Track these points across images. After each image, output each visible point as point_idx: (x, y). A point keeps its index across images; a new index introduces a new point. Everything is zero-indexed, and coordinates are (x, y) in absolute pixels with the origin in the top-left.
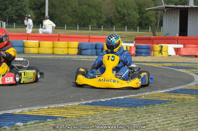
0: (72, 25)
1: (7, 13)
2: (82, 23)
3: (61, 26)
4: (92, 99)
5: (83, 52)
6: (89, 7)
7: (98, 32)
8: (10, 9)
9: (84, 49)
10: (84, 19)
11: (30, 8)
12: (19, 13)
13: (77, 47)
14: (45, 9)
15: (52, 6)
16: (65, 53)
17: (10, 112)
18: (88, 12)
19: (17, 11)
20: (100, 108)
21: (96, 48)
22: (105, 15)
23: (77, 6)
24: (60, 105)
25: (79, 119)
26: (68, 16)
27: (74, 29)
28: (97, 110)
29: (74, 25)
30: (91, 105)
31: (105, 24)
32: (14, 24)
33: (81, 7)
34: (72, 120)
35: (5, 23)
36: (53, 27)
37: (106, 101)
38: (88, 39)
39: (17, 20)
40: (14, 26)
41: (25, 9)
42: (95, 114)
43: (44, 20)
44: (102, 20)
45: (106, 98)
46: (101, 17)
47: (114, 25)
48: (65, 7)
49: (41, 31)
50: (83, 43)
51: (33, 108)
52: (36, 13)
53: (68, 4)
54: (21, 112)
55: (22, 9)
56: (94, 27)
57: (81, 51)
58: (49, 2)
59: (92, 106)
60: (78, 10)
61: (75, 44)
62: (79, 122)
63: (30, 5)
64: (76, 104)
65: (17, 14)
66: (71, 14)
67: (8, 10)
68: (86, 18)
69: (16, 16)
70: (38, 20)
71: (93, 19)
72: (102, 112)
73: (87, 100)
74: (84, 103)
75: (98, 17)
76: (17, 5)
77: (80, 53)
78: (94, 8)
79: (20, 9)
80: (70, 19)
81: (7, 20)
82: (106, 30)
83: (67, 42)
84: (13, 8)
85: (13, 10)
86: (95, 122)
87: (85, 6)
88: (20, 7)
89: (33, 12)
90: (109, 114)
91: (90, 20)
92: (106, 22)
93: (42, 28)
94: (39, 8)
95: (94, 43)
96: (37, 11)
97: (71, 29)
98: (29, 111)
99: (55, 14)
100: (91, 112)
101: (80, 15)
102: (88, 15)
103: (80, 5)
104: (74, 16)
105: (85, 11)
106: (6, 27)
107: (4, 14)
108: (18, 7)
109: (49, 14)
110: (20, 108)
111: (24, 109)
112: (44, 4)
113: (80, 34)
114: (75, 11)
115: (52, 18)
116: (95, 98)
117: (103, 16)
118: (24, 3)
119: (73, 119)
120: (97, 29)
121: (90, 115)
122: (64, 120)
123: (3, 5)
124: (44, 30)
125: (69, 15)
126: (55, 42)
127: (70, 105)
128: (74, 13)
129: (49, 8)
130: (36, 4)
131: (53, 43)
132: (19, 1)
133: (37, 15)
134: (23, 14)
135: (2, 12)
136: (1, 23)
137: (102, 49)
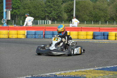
0: (89, 21)
1: (52, 15)
2: (95, 20)
3: (83, 22)
4: (101, 66)
5: (96, 37)
6: (100, 10)
7: (105, 25)
8: (53, 13)
9: (97, 36)
10: (96, 17)
11: (65, 12)
12: (59, 15)
13: (92, 34)
14: (73, 12)
15: (77, 10)
16: (85, 38)
18: (99, 13)
19: (57, 14)
20: (107, 72)
21: (104, 35)
22: (109, 15)
23: (92, 10)
24: (82, 70)
26: (86, 16)
27: (90, 24)
29: (91, 22)
30: (101, 70)
33: (95, 10)
35: (50, 21)
36: (78, 23)
37: (111, 68)
38: (99, 30)
39: (57, 19)
40: (56, 23)
41: (62, 13)
42: (103, 75)
43: (73, 18)
44: (108, 18)
45: (110, 65)
46: (106, 16)
47: (115, 20)
48: (85, 11)
49: (71, 25)
50: (95, 32)
51: (66, 71)
52: (68, 15)
53: (87, 9)
54: (60, 74)
55: (60, 13)
56: (103, 22)
57: (94, 37)
58: (76, 8)
60: (93, 13)
61: (91, 33)
63: (65, 10)
64: (92, 69)
65: (57, 16)
66: (89, 15)
67: (52, 14)
70: (69, 19)
71: (102, 17)
72: (108, 75)
73: (99, 67)
74: (97, 68)
75: (105, 16)
76: (57, 10)
77: (94, 38)
78: (102, 11)
79: (59, 13)
80: (88, 18)
81: (52, 19)
82: (110, 24)
83: (86, 32)
84: (55, 12)
85: (55, 13)
87: (97, 10)
88: (59, 11)
89: (66, 14)
90: (112, 76)
91: (100, 18)
92: (110, 19)
93: (71, 23)
94: (70, 12)
95: (103, 32)
96: (69, 14)
97: (89, 24)
98: (64, 73)
99: (79, 15)
100: (101, 75)
101: (94, 15)
102: (99, 15)
104: (90, 16)
105: (97, 13)
106: (51, 23)
108: (58, 11)
109: (76, 15)
110: (59, 71)
111: (61, 72)
112: (73, 9)
113: (94, 27)
114: (91, 13)
115: (77, 17)
116: (104, 66)
117: (108, 15)
118: (61, 9)
120: (105, 23)
121: (101, 76)
123: (49, 10)
124: (73, 25)
126: (79, 32)
127: (88, 70)
128: (90, 14)
129: (76, 11)
130: (68, 10)
131: (78, 32)
132: (58, 8)
133: (68, 16)
134: (61, 15)
135: (49, 15)
136: (49, 21)
137: (108, 36)
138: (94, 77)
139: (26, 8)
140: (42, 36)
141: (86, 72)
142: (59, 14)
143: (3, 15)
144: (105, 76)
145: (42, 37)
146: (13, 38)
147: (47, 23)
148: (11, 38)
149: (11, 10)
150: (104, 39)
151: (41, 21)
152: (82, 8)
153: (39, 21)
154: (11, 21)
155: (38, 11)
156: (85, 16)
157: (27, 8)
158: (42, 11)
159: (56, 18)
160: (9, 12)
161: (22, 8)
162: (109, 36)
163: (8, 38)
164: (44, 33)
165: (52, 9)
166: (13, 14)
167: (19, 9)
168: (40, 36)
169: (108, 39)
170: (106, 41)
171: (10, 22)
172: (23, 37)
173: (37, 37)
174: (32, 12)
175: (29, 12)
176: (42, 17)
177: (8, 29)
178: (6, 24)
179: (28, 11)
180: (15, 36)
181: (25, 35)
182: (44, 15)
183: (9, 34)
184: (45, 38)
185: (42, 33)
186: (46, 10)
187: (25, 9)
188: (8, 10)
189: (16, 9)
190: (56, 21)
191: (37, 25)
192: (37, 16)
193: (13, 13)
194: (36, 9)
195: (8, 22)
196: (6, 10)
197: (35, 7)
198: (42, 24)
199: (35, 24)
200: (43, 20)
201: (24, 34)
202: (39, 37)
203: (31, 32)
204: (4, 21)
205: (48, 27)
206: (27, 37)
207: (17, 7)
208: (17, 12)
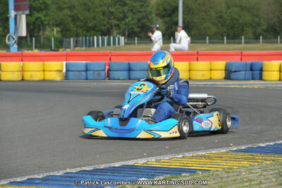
0: (216, 38)
1: (126, 24)
2: (232, 34)
3: (201, 39)
4: (245, 144)
5: (233, 75)
6: (242, 9)
7: (254, 46)
8: (130, 18)
9: (235, 71)
10: (234, 27)
11: (157, 15)
12: (143, 24)
13: (224, 68)
14: (178, 16)
15: (187, 10)
16: (207, 77)
17: (131, 163)
18: (240, 17)
19: (139, 20)
20: (258, 156)
21: (251, 70)
22: (265, 21)
23: (224, 10)
24: (200, 153)
25: (228, 172)
26: (210, 25)
27: (220, 43)
28: (254, 160)
29: (220, 37)
30: (245, 152)
31: (265, 34)
32: (136, 38)
33: (230, 10)
34: (217, 175)
35: (123, 38)
37: (267, 147)
38: (240, 57)
39: (140, 32)
40: (136, 41)
41: (150, 17)
42: (250, 165)
44: (261, 28)
45: (267, 141)
46: (258, 24)
47: (279, 34)
48: (206, 12)
50: (231, 62)
51: (162, 157)
52: (166, 22)
53: (211, 8)
54: (146, 163)
55: (146, 17)
56: (249, 39)
57: (229, 75)
58: (183, 7)
59: (246, 154)
60: (225, 16)
61: (221, 64)
62: (228, 177)
63: (158, 12)
64: (223, 150)
65: (140, 25)
66: (216, 22)
67: (127, 20)
68: (236, 26)
69: (138, 27)
70: (168, 32)
71: (248, 27)
72: (262, 163)
73: (239, 144)
74: (235, 149)
75: (254, 25)
76: (140, 12)
77: (228, 77)
79: (143, 18)
80: (214, 29)
81: (127, 33)
82: (267, 42)
83: (208, 63)
84: (134, 16)
85: (134, 19)
86: (251, 176)
87: (235, 10)
88: (144, 14)
89: (162, 21)
90: (271, 165)
91: (243, 28)
92: (266, 31)
94: (170, 15)
95: (249, 62)
96: (167, 19)
97: (216, 43)
98: (157, 161)
99: (192, 22)
100: (245, 163)
101: (228, 22)
102: (241, 22)
103: (228, 8)
104: (219, 25)
105: (236, 16)
106: (125, 44)
107: (121, 25)
108: (141, 14)
109: (183, 22)
110: (144, 157)
111: (149, 159)
112: (177, 8)
113: (228, 50)
114: (221, 17)
115: (187, 28)
116: (251, 143)
117: (262, 22)
118: (149, 9)
119: (219, 173)
120: (255, 41)
121: (244, 167)
122: (206, 174)
123: (120, 12)
125: (213, 23)
126: (192, 62)
127: (213, 152)
128: (220, 20)
129: (184, 13)
130: (165, 10)
131: (190, 64)
132: (142, 6)
133: (167, 25)
134: (149, 24)
135: (118, 23)
136: (119, 38)
137: (261, 70)
138: (228, 168)
139: (64, 9)
140: (103, 74)
141: (209, 158)
142: (143, 21)
143: (8, 24)
144: (255, 165)
145: (103, 77)
146: (34, 81)
147: (114, 44)
148: (28, 81)
149: (27, 12)
150: (253, 79)
151: (100, 38)
152: (199, 4)
153: (95, 37)
154: (29, 39)
155: (93, 16)
156: (205, 25)
157: (67, 8)
158: (104, 13)
159: (137, 29)
160: (24, 17)
161: (53, 7)
162: (264, 72)
163: (23, 80)
164: (107, 67)
165: (126, 8)
166: (34, 23)
167: (48, 10)
168: (99, 75)
169: (261, 79)
170: (257, 84)
171: (27, 41)
172: (56, 77)
173: (92, 78)
174: (78, 18)
175: (72, 16)
176: (103, 28)
177: (22, 58)
178: (16, 46)
179: (69, 13)
180: (38, 76)
181: (61, 73)
182: (108, 23)
183: (23, 70)
184: (110, 79)
185: (103, 68)
186: (112, 13)
187: (60, 9)
188: (21, 12)
189: (39, 10)
190: (138, 37)
191: (92, 48)
192: (90, 27)
193: (33, 19)
194: (89, 10)
195: (21, 42)
196: (16, 13)
197: (85, 4)
198: (103, 44)
199: (86, 46)
200: (105, 35)
201: (59, 71)
202: (96, 77)
203: (77, 65)
204: (11, 39)
205: (117, 52)
206: (66, 77)
207: (43, 7)
208: (43, 18)
